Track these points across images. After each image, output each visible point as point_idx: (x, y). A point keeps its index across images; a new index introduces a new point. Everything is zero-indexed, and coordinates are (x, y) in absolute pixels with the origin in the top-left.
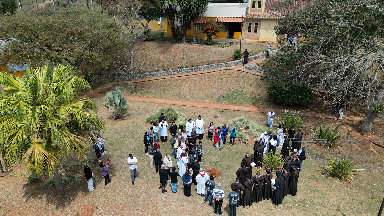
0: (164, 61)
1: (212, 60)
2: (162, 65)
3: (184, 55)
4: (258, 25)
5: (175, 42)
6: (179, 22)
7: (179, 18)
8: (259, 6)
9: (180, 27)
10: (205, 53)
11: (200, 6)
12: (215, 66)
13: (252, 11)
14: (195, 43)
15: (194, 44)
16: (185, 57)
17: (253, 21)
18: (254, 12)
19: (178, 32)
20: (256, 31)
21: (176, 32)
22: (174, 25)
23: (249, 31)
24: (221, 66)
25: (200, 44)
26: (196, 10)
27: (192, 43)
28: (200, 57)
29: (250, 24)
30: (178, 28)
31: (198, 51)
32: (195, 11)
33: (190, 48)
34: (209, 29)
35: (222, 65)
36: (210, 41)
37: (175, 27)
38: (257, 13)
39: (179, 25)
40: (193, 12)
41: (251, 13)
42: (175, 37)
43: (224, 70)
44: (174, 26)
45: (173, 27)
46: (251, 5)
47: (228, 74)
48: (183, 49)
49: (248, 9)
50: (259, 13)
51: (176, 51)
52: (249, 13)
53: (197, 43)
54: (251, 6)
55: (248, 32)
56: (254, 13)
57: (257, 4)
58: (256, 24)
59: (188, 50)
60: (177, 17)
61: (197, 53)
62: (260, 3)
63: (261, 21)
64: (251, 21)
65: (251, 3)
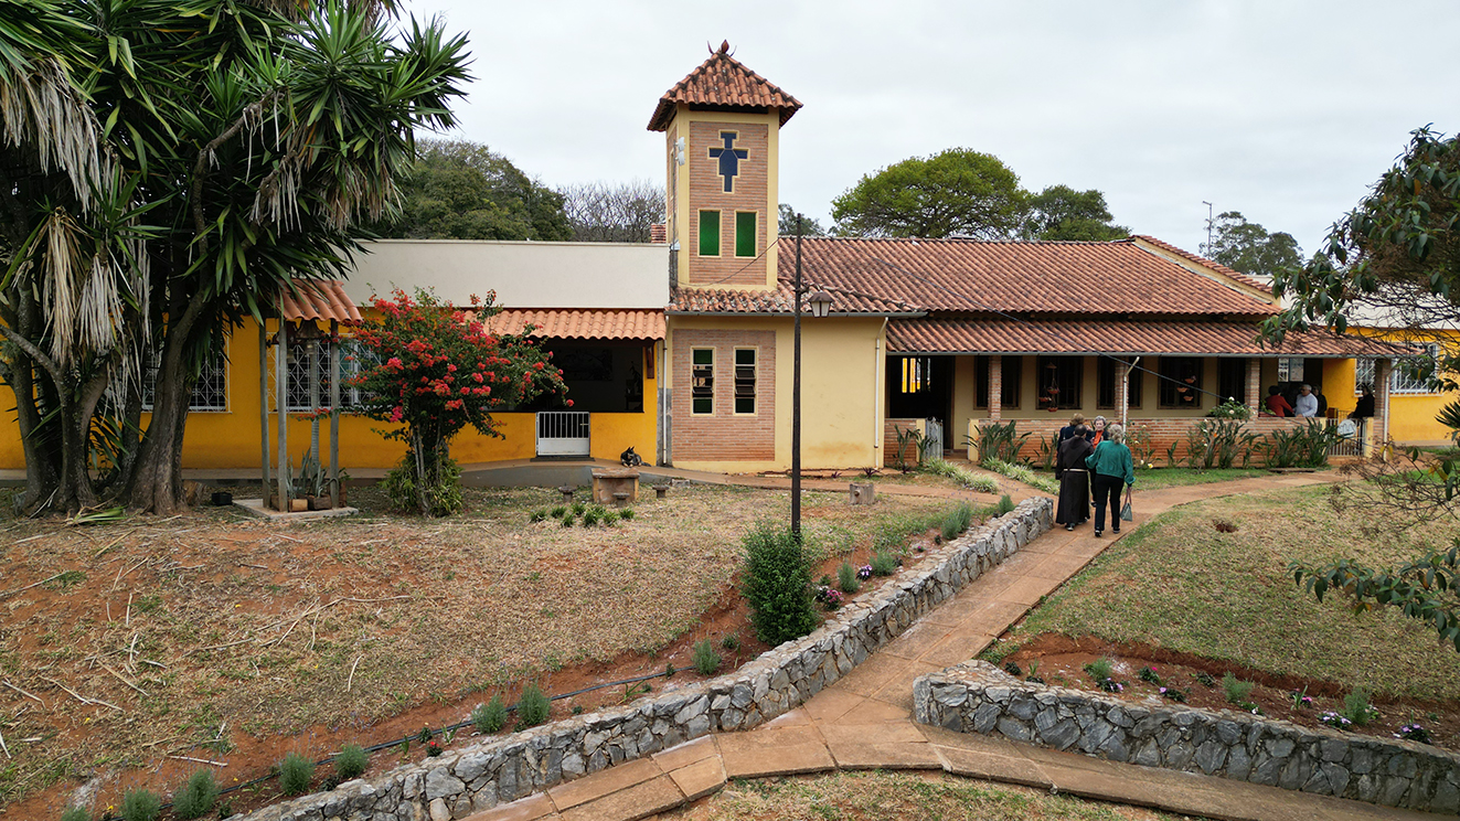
1: (515, 658)
3: (167, 642)
4: (757, 364)
5: (53, 508)
6: (101, 300)
7: (107, 262)
8: (747, 246)
9: (112, 357)
10: (418, 593)
11: (344, 147)
12: (592, 741)
13: (698, 273)
14: (290, 508)
15: (274, 515)
16: (171, 658)
17: (722, 334)
18: (715, 279)
19: (90, 406)
20: (745, 404)
21: (74, 406)
22: (38, 327)
23: (703, 405)
24: (661, 728)
25: (336, 511)
26: (300, 194)
27: (246, 512)
28: (366, 647)
29: (703, 356)
30: (91, 363)
31: (334, 580)
33: (234, 559)
34: (438, 371)
35: (669, 716)
36: (433, 479)
37: (57, 348)
38: (738, 288)
39: (104, 329)
40: (266, 208)
42: (56, 460)
43: (731, 792)
44: (46, 348)
45: (30, 349)
46: (692, 234)
48: (156, 576)
50: (748, 288)
51: (61, 599)
52: (688, 284)
53: (311, 507)
54: (692, 242)
55: (695, 412)
57: (728, 233)
58: (745, 357)
59: (218, 582)
60: (70, 240)
61: (325, 600)
62: (747, 222)
63: (774, 334)
64: (707, 334)
65: (692, 222)
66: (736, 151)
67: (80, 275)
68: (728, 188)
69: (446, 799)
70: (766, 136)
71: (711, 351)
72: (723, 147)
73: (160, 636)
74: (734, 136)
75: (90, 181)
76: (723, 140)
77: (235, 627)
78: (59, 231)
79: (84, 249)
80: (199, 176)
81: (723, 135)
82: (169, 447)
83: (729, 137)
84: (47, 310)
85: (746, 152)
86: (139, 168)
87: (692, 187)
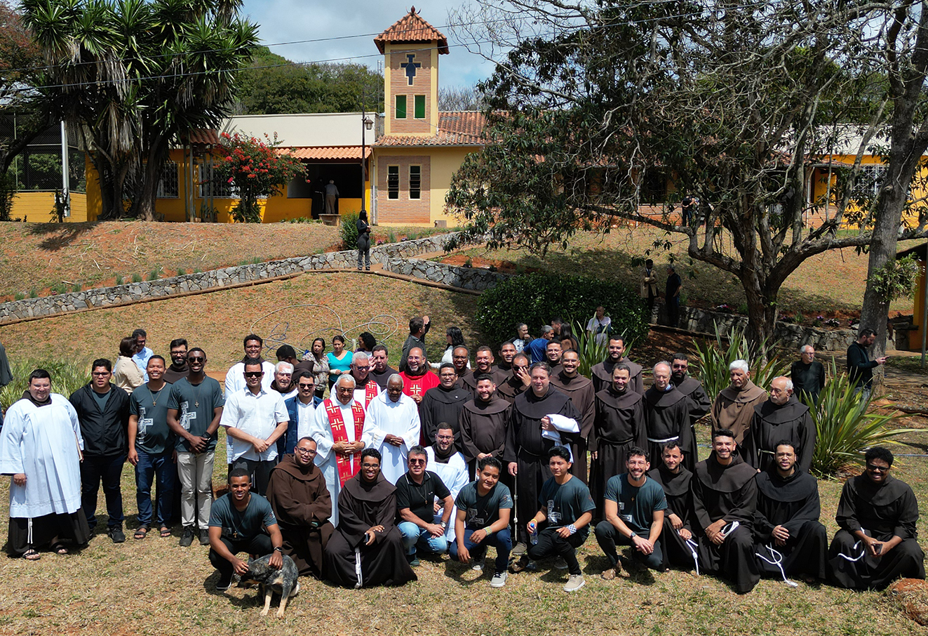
0: (60, 269)
2: (50, 281)
3: (147, 248)
4: (421, 174)
5: (111, 216)
6: (126, 133)
7: (128, 119)
8: (420, 113)
9: (131, 155)
13: (395, 128)
16: (147, 253)
17: (403, 158)
18: (403, 131)
19: (124, 175)
20: (415, 195)
21: (118, 175)
22: (106, 144)
23: (393, 195)
28: (210, 252)
29: (394, 170)
30: (124, 158)
31: (202, 234)
32: (187, 93)
37: (113, 152)
38: (416, 135)
39: (127, 144)
40: (181, 98)
41: (393, 135)
44: (108, 152)
45: (104, 153)
46: (392, 107)
47: (322, 284)
49: (383, 122)
50: (421, 134)
52: (386, 135)
53: (202, 221)
54: (392, 112)
55: (390, 198)
56: (404, 135)
57: (411, 106)
58: (415, 170)
59: (164, 234)
60: (116, 112)
61: (198, 239)
62: (420, 100)
63: (429, 157)
64: (395, 158)
65: (392, 101)
66: (415, 64)
67: (120, 125)
68: (410, 83)
69: (223, 279)
70: (430, 55)
71: (397, 167)
72: (408, 62)
73: (145, 247)
74: (414, 56)
75: (122, 90)
76: (408, 59)
77: (168, 246)
78: (113, 108)
79: (120, 116)
80: (158, 86)
81: (408, 56)
82: (151, 195)
83: (411, 57)
84: (109, 138)
85: (420, 64)
86: (138, 84)
87: (392, 83)
